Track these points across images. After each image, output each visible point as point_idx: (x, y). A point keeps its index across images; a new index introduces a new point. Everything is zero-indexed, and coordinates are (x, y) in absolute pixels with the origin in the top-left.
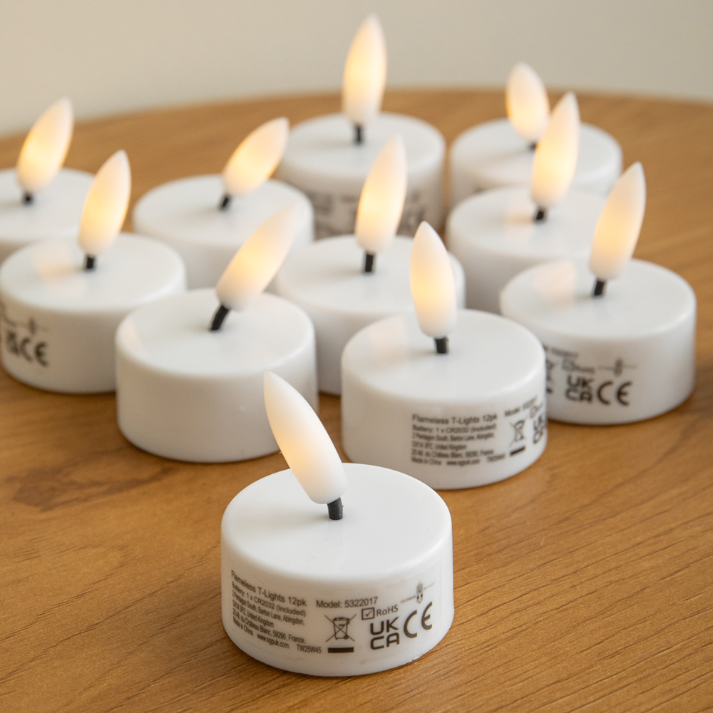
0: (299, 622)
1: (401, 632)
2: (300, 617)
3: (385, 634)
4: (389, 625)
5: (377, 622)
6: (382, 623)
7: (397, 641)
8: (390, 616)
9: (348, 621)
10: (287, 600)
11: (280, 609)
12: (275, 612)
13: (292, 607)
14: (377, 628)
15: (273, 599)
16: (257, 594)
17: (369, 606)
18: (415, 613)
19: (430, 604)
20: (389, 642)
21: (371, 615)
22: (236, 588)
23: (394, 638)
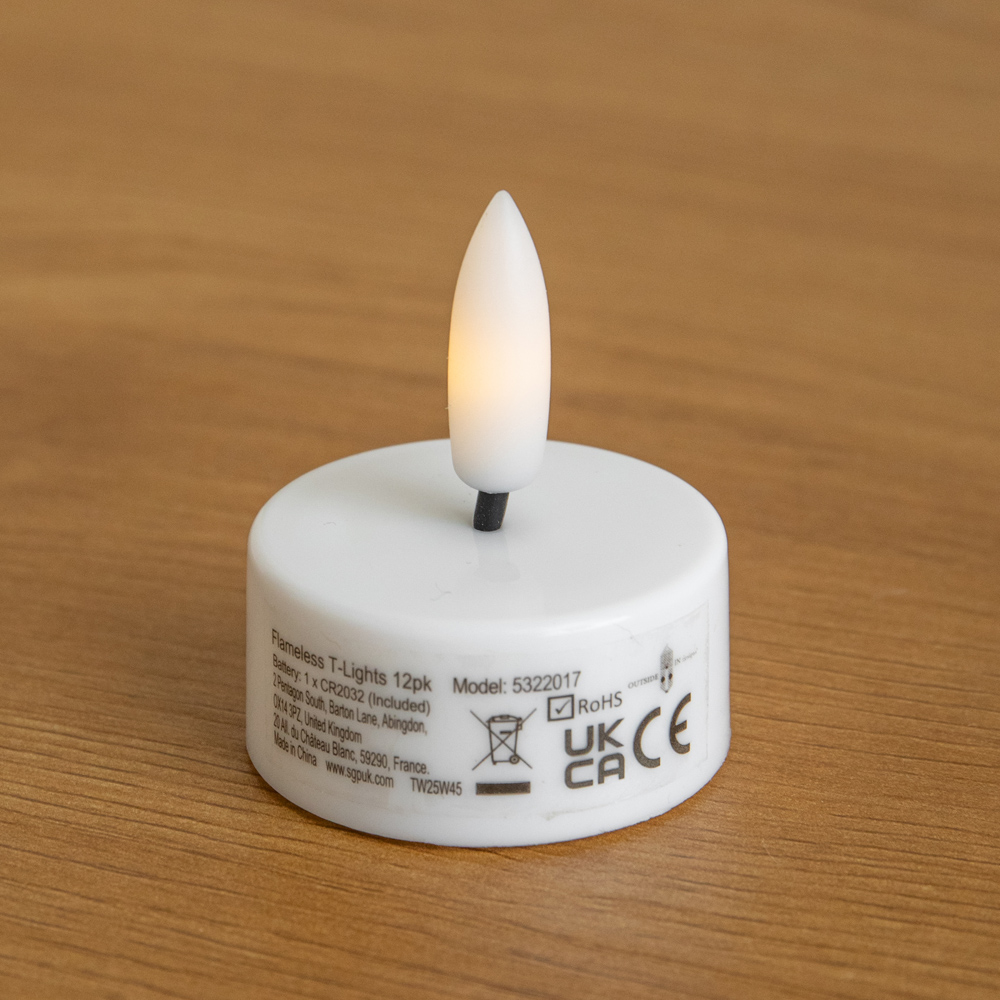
0: (417, 727)
1: (627, 751)
2: (418, 716)
3: (595, 754)
4: (604, 735)
5: (579, 726)
6: (590, 729)
7: (620, 772)
8: (606, 716)
9: (519, 722)
10: (391, 680)
11: (377, 700)
12: (365, 708)
13: (401, 694)
14: (579, 741)
15: (361, 680)
16: (327, 673)
17: (564, 691)
18: (656, 712)
19: (687, 699)
20: (603, 774)
21: (566, 712)
22: (281, 665)
23: (612, 764)
